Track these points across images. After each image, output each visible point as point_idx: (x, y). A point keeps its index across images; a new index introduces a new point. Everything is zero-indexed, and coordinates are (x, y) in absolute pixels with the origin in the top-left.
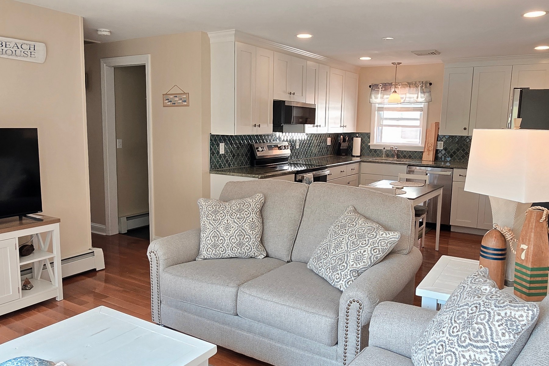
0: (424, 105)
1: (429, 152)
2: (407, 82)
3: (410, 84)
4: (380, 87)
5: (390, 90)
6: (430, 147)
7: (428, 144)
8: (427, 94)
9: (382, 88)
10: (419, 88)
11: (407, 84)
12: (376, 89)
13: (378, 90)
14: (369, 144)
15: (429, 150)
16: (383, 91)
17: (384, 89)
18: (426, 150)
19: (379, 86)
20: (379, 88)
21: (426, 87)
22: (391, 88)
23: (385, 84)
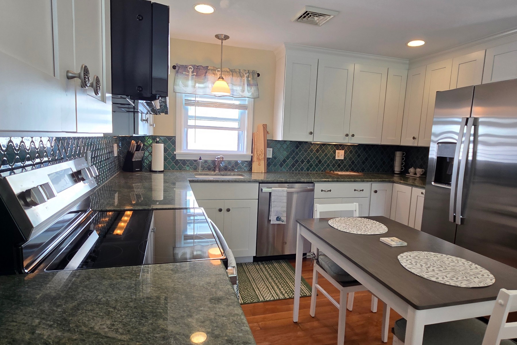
0: (249, 102)
1: (259, 162)
2: (229, 69)
3: (233, 72)
4: (191, 70)
5: (205, 76)
6: (260, 155)
7: (257, 152)
8: (253, 89)
9: (193, 72)
10: (246, 79)
11: (228, 70)
12: (184, 73)
13: (188, 74)
14: (175, 153)
15: (259, 159)
16: (194, 77)
17: (195, 74)
18: (255, 159)
19: (188, 68)
20: (188, 72)
21: (253, 79)
22: (207, 74)
23: (197, 66)
